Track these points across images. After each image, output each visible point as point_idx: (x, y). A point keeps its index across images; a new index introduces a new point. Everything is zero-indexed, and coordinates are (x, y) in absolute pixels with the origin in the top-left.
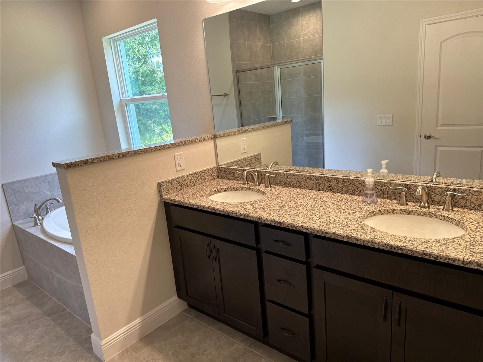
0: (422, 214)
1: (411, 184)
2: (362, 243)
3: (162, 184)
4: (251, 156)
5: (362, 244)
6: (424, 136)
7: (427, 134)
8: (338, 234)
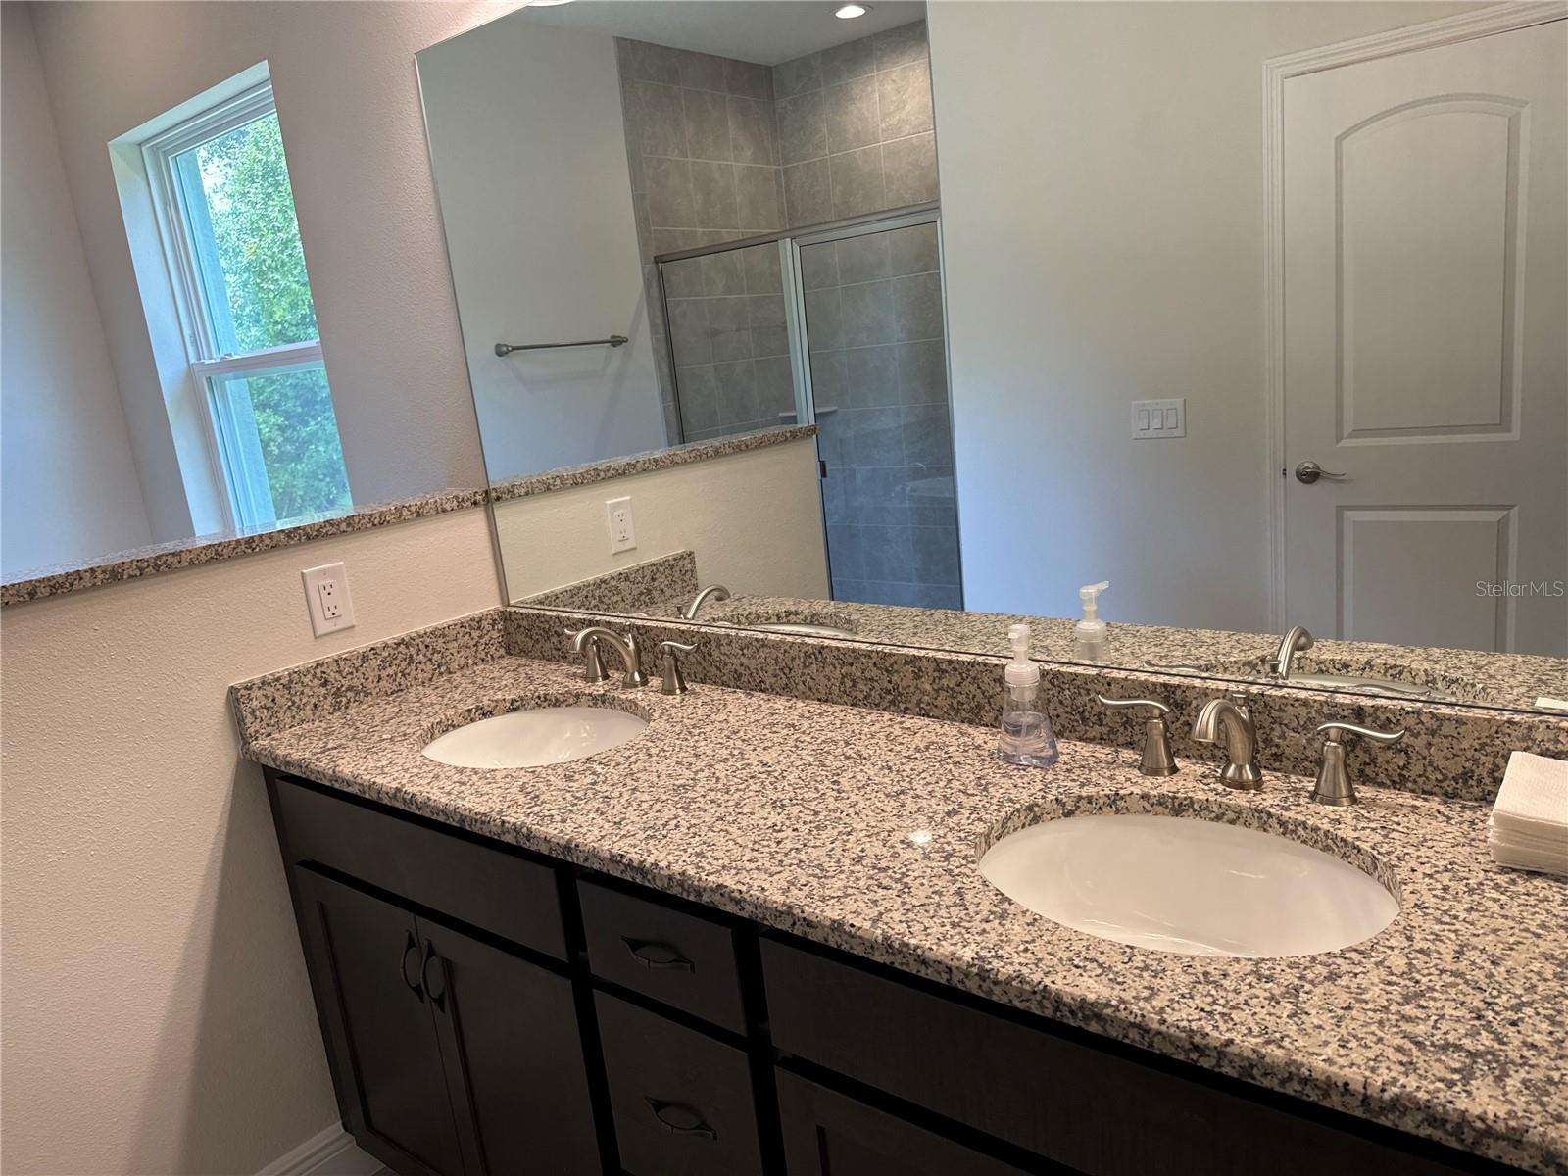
0: (1231, 815)
1: (1187, 687)
2: (945, 976)
3: (243, 692)
4: (654, 564)
5: (943, 981)
6: (1294, 473)
7: (1306, 465)
8: (853, 930)
